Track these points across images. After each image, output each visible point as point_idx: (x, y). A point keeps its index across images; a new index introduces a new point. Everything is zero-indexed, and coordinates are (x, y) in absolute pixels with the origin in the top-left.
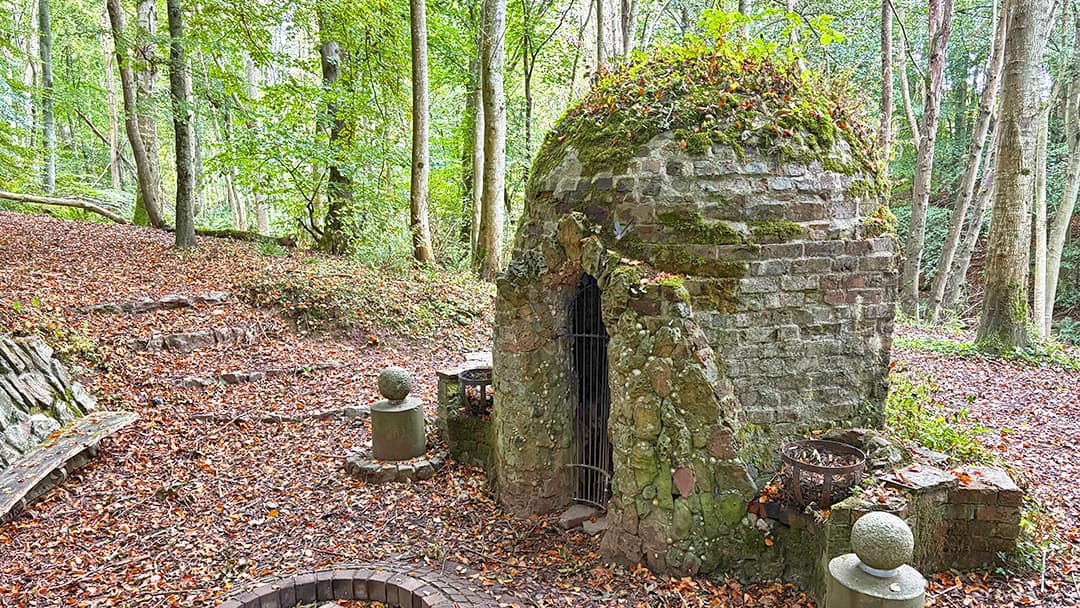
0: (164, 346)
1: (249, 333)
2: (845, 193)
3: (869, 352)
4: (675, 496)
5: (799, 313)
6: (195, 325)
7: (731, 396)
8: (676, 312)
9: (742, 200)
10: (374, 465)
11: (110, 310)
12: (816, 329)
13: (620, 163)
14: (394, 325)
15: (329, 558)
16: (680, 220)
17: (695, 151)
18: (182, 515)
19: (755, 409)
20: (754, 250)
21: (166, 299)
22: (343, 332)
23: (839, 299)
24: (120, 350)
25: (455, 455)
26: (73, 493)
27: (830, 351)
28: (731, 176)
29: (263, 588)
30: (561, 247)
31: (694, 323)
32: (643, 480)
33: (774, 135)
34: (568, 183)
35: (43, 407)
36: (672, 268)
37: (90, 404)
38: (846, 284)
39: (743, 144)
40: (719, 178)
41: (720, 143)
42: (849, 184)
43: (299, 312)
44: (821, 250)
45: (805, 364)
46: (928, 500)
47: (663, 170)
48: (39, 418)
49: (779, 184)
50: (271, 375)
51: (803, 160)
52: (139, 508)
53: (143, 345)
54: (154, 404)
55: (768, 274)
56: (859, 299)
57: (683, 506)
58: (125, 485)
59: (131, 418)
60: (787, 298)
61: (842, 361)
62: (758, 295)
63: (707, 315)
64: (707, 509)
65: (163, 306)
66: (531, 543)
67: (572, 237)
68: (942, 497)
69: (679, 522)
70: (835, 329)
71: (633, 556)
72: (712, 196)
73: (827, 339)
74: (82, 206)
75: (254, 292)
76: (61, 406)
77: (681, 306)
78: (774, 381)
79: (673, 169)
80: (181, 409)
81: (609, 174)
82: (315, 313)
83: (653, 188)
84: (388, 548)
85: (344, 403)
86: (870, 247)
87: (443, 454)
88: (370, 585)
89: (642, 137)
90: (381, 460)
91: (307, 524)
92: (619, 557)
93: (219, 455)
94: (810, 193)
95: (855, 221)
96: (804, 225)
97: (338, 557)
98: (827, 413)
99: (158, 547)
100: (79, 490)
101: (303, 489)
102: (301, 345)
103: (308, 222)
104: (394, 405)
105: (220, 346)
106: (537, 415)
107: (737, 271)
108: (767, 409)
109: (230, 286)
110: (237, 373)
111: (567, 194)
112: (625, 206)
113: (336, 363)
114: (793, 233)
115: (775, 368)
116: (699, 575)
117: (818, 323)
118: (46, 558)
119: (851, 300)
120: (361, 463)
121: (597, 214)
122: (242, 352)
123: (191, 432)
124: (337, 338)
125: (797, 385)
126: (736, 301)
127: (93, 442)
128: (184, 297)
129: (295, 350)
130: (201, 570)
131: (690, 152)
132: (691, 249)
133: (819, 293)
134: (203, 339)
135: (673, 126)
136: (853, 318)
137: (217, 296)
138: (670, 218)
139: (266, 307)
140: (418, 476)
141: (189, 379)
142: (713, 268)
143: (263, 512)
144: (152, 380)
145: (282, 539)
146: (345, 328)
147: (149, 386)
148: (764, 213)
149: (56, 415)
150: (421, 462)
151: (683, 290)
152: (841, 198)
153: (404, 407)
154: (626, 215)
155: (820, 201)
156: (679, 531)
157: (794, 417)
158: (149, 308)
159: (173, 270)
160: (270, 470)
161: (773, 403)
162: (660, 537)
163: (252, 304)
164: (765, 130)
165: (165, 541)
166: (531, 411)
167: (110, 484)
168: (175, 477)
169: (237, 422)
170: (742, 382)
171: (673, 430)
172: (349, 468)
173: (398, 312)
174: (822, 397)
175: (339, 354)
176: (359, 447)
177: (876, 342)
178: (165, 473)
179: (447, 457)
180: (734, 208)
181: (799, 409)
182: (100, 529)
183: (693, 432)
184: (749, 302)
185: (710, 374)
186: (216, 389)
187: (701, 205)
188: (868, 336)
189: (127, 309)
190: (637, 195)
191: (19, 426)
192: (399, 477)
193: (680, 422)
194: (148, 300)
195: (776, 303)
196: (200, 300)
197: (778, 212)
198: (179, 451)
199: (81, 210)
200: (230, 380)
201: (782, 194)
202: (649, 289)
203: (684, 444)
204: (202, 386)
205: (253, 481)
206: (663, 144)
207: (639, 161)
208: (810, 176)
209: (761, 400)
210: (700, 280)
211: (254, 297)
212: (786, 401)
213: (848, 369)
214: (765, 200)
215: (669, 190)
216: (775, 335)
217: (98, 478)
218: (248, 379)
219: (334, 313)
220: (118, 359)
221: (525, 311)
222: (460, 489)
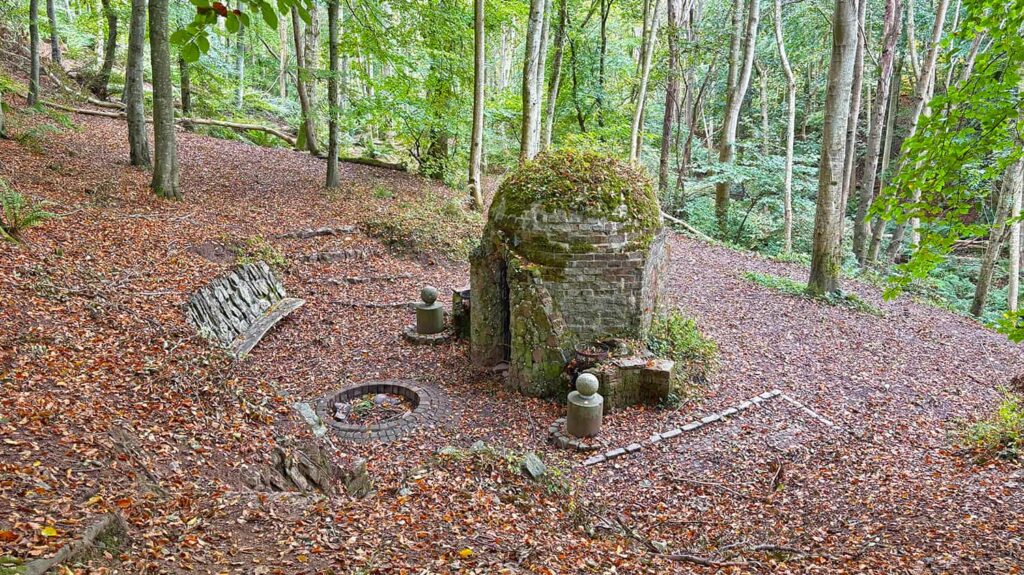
0: (318, 260)
1: (364, 254)
2: (619, 231)
3: (629, 304)
4: (533, 362)
5: (593, 285)
6: (335, 246)
7: (560, 319)
8: (533, 282)
9: (566, 234)
10: (416, 335)
11: (291, 236)
12: (602, 292)
13: (519, 212)
14: (444, 253)
15: (385, 376)
16: (540, 240)
17: (549, 210)
18: (324, 353)
19: (572, 326)
20: (570, 256)
21: (320, 230)
22: (415, 256)
23: (613, 280)
24: (296, 262)
25: (457, 333)
26: (276, 338)
27: (609, 302)
28: (563, 223)
29: (355, 385)
30: (494, 245)
31: (542, 287)
32: (520, 353)
33: (585, 205)
34: (500, 216)
35: (264, 295)
36: (537, 261)
37: (283, 294)
38: (616, 273)
39: (570, 209)
40: (557, 224)
41: (560, 207)
42: (621, 227)
43: (393, 242)
44: (603, 257)
45: (597, 307)
46: (630, 372)
47: (535, 218)
48: (263, 301)
49: (584, 227)
50: (374, 280)
51: (598, 216)
52: (305, 347)
53: (308, 259)
54: (312, 294)
55: (577, 267)
56: (623, 279)
57: (536, 367)
58: (298, 335)
59: (302, 302)
60: (587, 278)
61: (615, 307)
62: (573, 276)
63: (550, 283)
64: (546, 369)
65: (318, 234)
66: (477, 378)
67: (497, 242)
68: (637, 372)
69: (534, 373)
70: (612, 292)
71: (515, 387)
72: (554, 231)
73: (607, 297)
74: (264, 130)
75: (369, 228)
76: (272, 295)
77: (535, 280)
78: (583, 314)
79: (539, 217)
80: (325, 297)
81: (514, 216)
82: (401, 243)
83: (530, 226)
84: (412, 375)
85: (410, 299)
86: (627, 257)
87: (451, 332)
88: (399, 388)
89: (528, 202)
90: (420, 333)
91: (379, 361)
92: (510, 387)
93: (343, 324)
94: (600, 232)
95: (624, 244)
96: (595, 246)
97: (389, 377)
98: (608, 330)
99: (314, 366)
100: (279, 336)
101: (380, 344)
102: (392, 262)
103: (415, 152)
104: (427, 306)
105: (348, 260)
106: (485, 319)
107: (562, 266)
108: (578, 326)
109: (356, 222)
110: (356, 278)
111: (499, 220)
112: (519, 231)
113: (409, 275)
114: (590, 249)
115: (582, 308)
116: (541, 397)
117: (603, 289)
118: (269, 366)
119: (619, 280)
120: (410, 334)
121: (508, 233)
122: (359, 265)
123: (330, 310)
124: (412, 259)
125: (594, 316)
126: (563, 278)
127: (286, 314)
128: (330, 229)
129: (389, 265)
130: (331, 376)
131: (547, 211)
132: (544, 254)
133: (603, 276)
134: (339, 256)
135: (542, 197)
136: (620, 288)
137: (348, 228)
138: (535, 239)
139: (375, 236)
140: (437, 343)
141: (330, 280)
142: (552, 263)
143: (361, 354)
144: (311, 280)
145: (367, 367)
146: (417, 253)
147: (310, 283)
148: (577, 240)
149: (269, 299)
150: (439, 336)
151: (538, 272)
152: (616, 233)
153: (432, 308)
154: (519, 235)
155: (604, 235)
156: (534, 377)
157: (592, 330)
158: (311, 235)
159: (324, 208)
160: (367, 333)
161: (581, 323)
162: (526, 380)
163: (367, 234)
164: (581, 202)
165: (317, 363)
166: (483, 317)
167: (292, 335)
168: (321, 333)
169: (353, 306)
170: (566, 314)
171: (532, 334)
172: (404, 336)
173: (448, 244)
174: (605, 322)
175: (413, 268)
176: (411, 325)
177: (633, 299)
178: (317, 331)
179: (453, 335)
180: (563, 237)
181: (594, 327)
182: (289, 356)
183: (540, 334)
184: (569, 278)
185: (548, 310)
186: (344, 287)
187: (548, 235)
188: (628, 296)
189: (300, 236)
190: (523, 228)
191: (256, 305)
192: (427, 343)
193: (534, 329)
194: (311, 231)
195: (581, 279)
196: (338, 231)
197: (583, 240)
198: (324, 321)
199: (263, 132)
200: (352, 282)
201: (586, 232)
202: (523, 271)
203: (536, 339)
204: (336, 284)
205: (358, 338)
206: (537, 205)
207: (526, 212)
208: (601, 224)
209: (575, 322)
210: (546, 268)
211: (369, 230)
212: (588, 323)
213: (618, 310)
214: (577, 234)
215: (536, 227)
216: (581, 293)
217: (287, 332)
218: (361, 281)
219: (412, 243)
220: (295, 267)
221: (480, 271)
222: (455, 351)
